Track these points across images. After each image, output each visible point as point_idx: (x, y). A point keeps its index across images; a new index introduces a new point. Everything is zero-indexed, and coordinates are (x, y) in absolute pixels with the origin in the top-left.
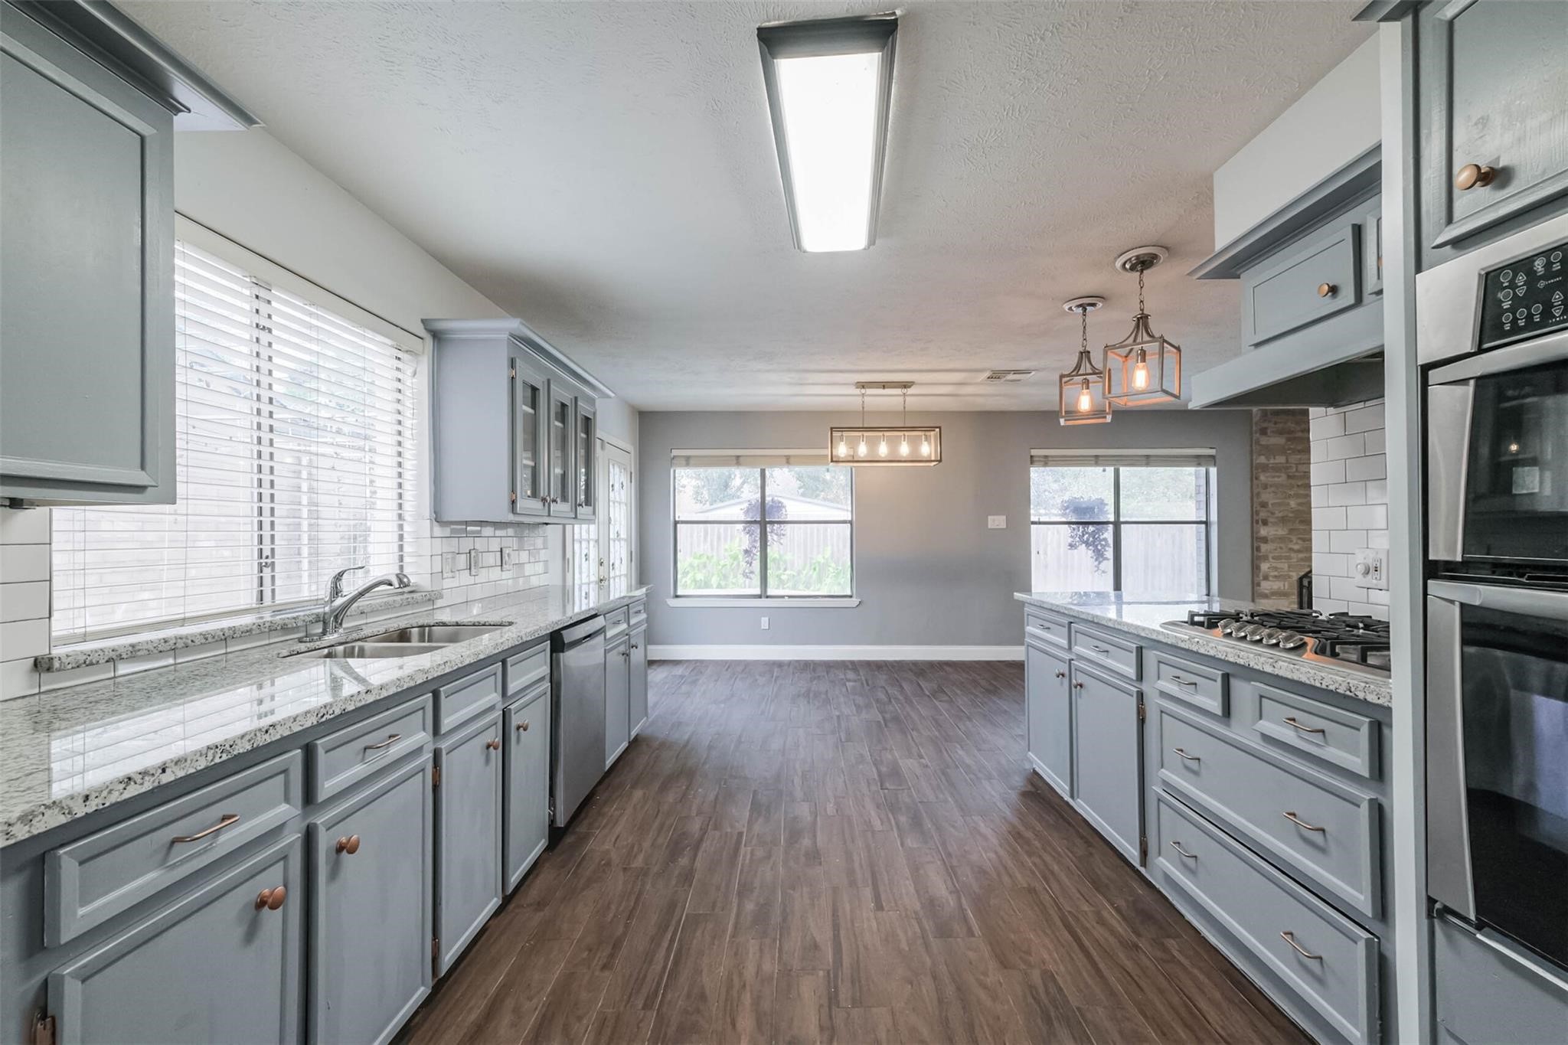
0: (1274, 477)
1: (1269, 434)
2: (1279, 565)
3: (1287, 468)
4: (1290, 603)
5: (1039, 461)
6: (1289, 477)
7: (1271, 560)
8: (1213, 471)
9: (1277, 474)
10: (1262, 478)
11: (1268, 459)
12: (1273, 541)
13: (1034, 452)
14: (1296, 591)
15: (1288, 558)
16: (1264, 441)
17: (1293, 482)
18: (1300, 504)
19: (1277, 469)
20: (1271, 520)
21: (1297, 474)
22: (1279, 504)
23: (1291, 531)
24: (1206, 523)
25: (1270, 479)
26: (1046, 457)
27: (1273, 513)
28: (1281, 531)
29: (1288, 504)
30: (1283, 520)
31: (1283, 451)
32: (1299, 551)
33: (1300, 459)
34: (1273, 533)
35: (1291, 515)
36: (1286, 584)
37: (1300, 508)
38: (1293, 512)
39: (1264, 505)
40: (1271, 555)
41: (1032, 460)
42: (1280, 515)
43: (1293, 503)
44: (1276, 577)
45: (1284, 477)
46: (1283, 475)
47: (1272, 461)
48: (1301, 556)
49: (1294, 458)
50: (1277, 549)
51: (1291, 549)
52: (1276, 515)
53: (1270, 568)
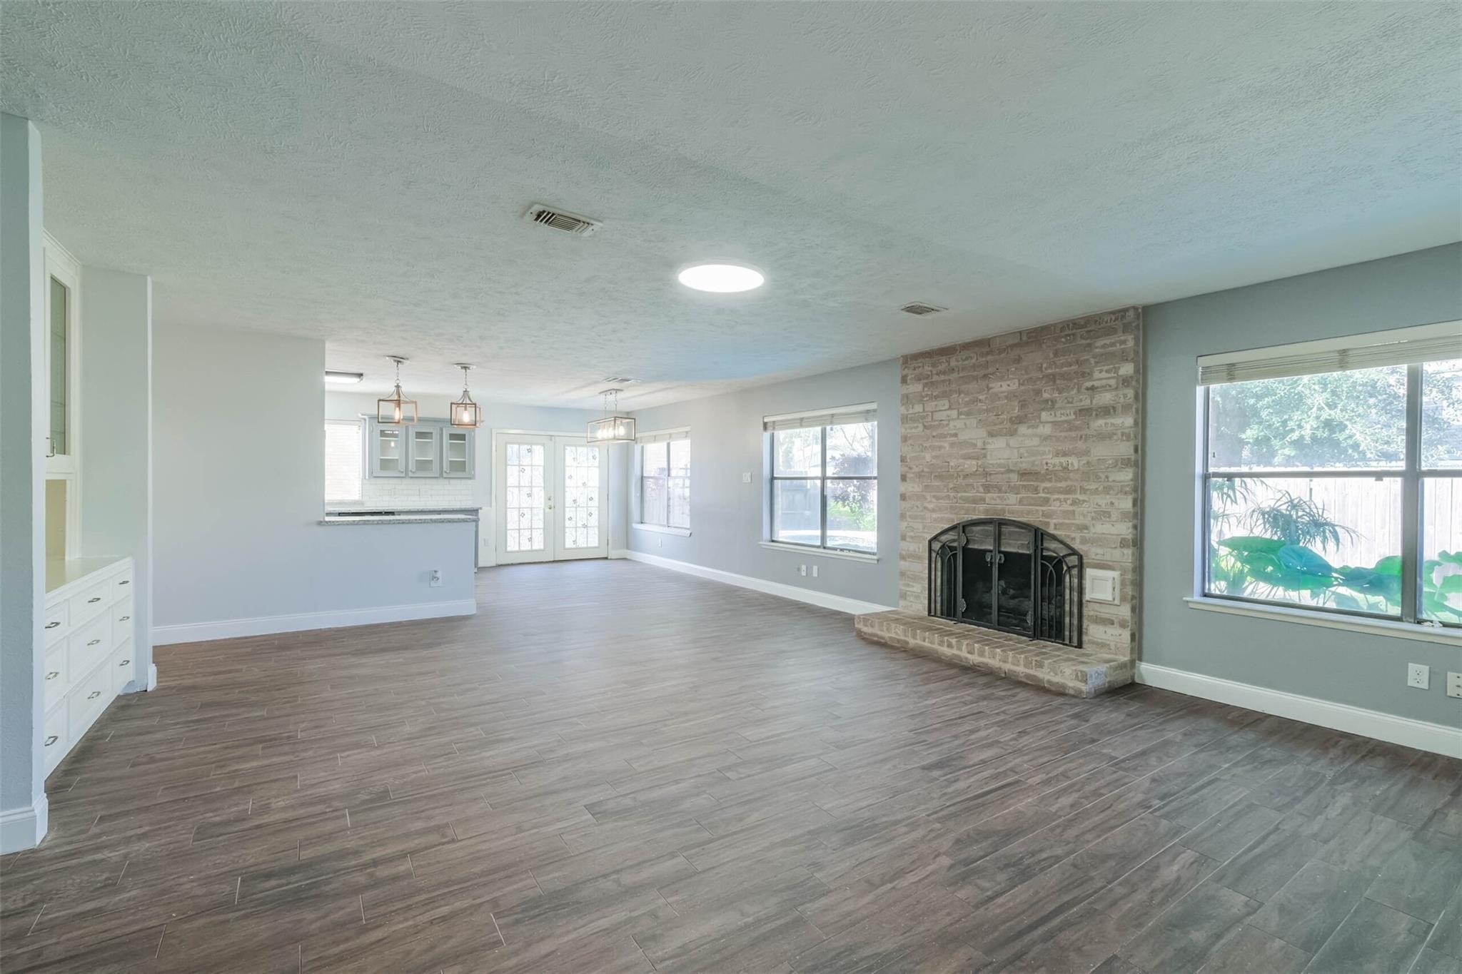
0: (912, 428)
1: (909, 381)
2: (915, 525)
3: (924, 417)
4: (925, 568)
5: (771, 426)
6: (925, 427)
9: (915, 425)
10: (902, 430)
11: (908, 410)
12: (910, 498)
13: (766, 420)
15: (922, 517)
16: (905, 390)
17: (928, 432)
18: (936, 457)
19: (913, 419)
20: (909, 475)
21: (932, 423)
22: (916, 458)
23: (925, 488)
25: (908, 431)
26: (773, 422)
27: (910, 468)
28: (919, 488)
29: (924, 458)
30: (920, 475)
31: (921, 399)
32: (933, 511)
33: (936, 406)
34: (911, 489)
35: (924, 470)
36: (921, 546)
37: (934, 461)
38: (926, 467)
39: (903, 459)
40: (908, 514)
43: (928, 457)
44: (912, 537)
45: (921, 427)
46: (920, 425)
47: (912, 411)
48: (935, 515)
49: (930, 406)
50: (912, 508)
51: (925, 508)
52: (913, 471)
53: (906, 527)
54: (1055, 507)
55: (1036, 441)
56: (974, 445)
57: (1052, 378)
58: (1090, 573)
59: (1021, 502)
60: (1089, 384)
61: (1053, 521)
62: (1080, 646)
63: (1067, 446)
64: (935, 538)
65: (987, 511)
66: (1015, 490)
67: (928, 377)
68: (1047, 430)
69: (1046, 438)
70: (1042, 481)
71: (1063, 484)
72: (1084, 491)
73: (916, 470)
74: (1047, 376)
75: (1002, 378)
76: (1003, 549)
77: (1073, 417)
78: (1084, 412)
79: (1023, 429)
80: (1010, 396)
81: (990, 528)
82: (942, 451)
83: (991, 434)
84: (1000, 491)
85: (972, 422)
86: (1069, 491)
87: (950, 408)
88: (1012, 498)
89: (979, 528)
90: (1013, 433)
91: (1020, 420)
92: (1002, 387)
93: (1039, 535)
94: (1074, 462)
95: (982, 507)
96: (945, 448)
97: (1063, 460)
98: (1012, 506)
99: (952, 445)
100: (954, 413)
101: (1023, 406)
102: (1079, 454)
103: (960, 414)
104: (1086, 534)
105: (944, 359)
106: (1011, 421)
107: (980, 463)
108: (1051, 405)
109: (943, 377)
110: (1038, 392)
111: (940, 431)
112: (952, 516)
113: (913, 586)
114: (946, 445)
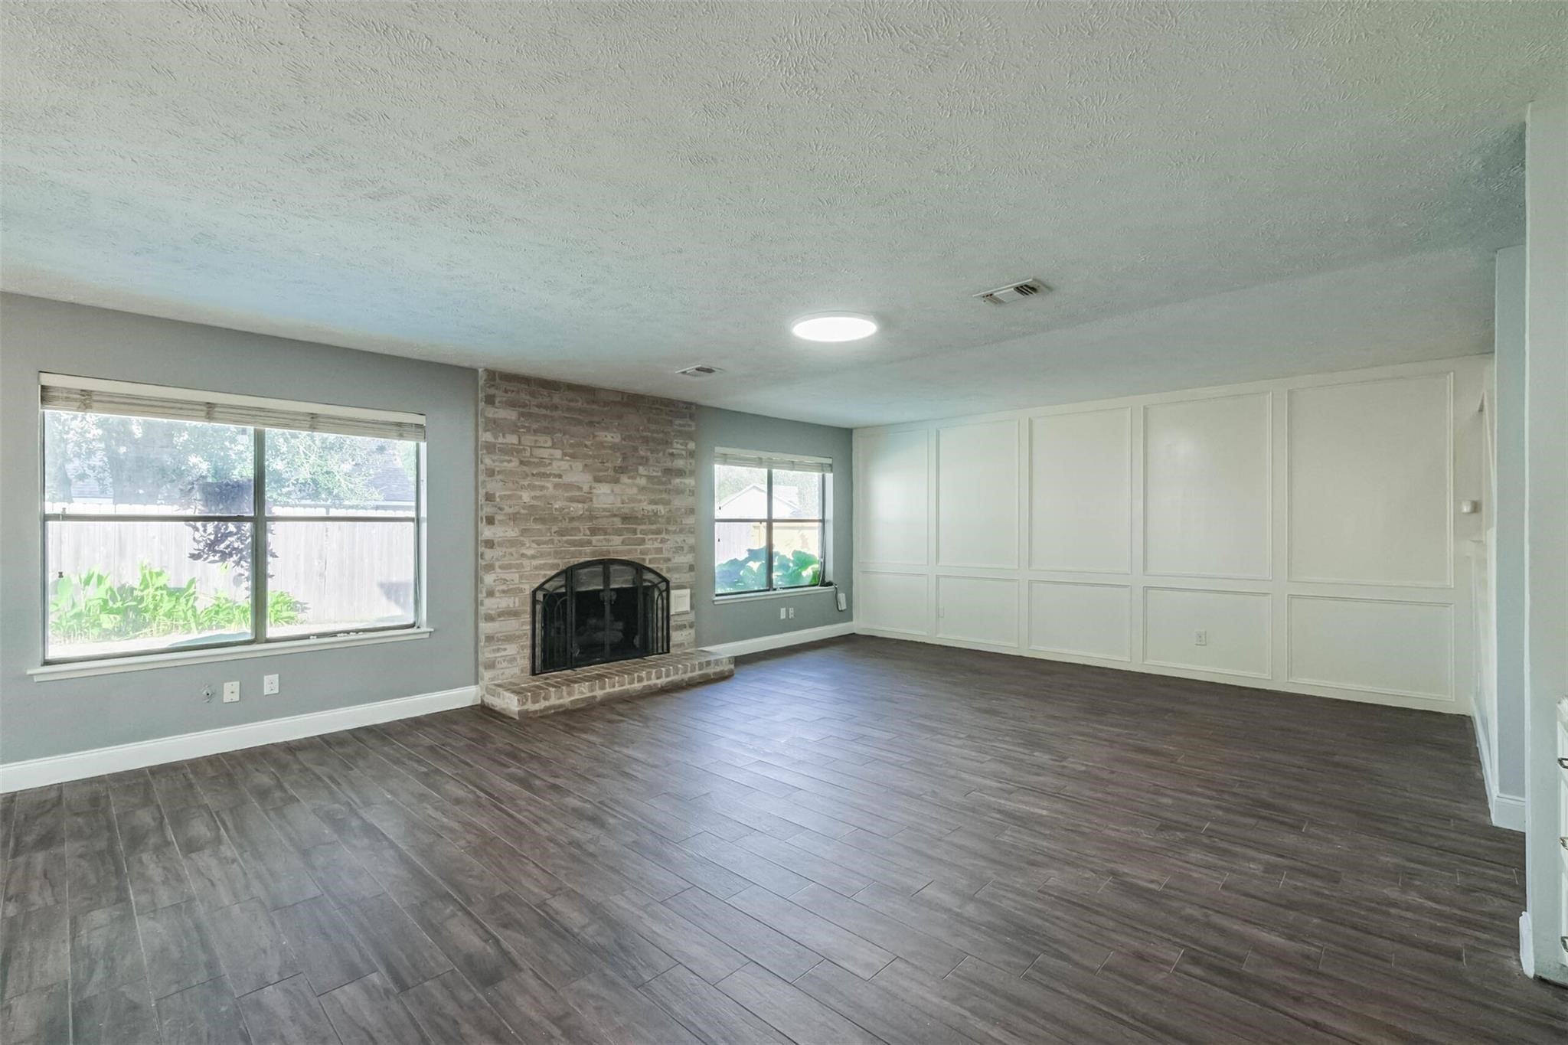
0: (502, 461)
1: (497, 404)
2: (508, 577)
4: (523, 624)
5: (67, 399)
6: (522, 463)
7: (498, 570)
8: (424, 446)
9: (507, 458)
10: (488, 461)
11: (496, 438)
12: (500, 544)
13: (47, 380)
14: (528, 608)
15: (520, 566)
16: (491, 413)
17: (525, 468)
18: (534, 498)
19: (507, 451)
20: (498, 517)
21: (531, 460)
22: (509, 497)
23: (524, 532)
24: (417, 520)
25: (499, 464)
26: (85, 393)
27: (501, 509)
28: (512, 533)
29: (520, 498)
30: (514, 518)
31: (514, 429)
32: (533, 557)
33: (536, 441)
34: (502, 534)
35: (523, 511)
36: (517, 599)
37: (534, 503)
38: (524, 508)
39: (489, 497)
40: (497, 564)
41: (46, 395)
42: (511, 511)
43: (526, 496)
44: (504, 592)
45: (515, 463)
46: (514, 459)
47: (501, 440)
48: (535, 562)
49: (528, 440)
50: (505, 556)
51: (523, 555)
52: (505, 512)
53: (495, 581)
54: (648, 545)
55: (635, 490)
56: (580, 488)
57: (646, 441)
58: (673, 593)
59: (623, 543)
60: (671, 451)
61: (648, 558)
62: (668, 651)
63: (657, 497)
64: (540, 588)
65: (593, 553)
66: (618, 532)
67: (525, 406)
68: (643, 482)
69: (642, 489)
70: (639, 524)
71: (653, 527)
72: (668, 532)
73: (508, 510)
74: (642, 437)
75: (606, 429)
76: (612, 586)
77: (660, 474)
78: (667, 471)
79: (625, 479)
80: (614, 447)
81: (599, 569)
82: (545, 492)
83: (597, 480)
84: (606, 534)
85: (578, 465)
86: (658, 532)
87: (553, 447)
88: (617, 540)
89: (586, 570)
90: (617, 481)
91: (622, 470)
92: (611, 437)
93: (639, 568)
94: (661, 509)
95: (588, 549)
96: (547, 488)
97: (654, 507)
98: (616, 546)
99: (556, 486)
100: (558, 453)
101: (624, 459)
102: (667, 503)
103: (565, 454)
104: (670, 565)
105: (545, 392)
106: (615, 470)
107: (586, 506)
108: (644, 461)
109: (543, 411)
110: (636, 449)
111: (542, 470)
112: (556, 561)
113: (505, 649)
114: (550, 486)
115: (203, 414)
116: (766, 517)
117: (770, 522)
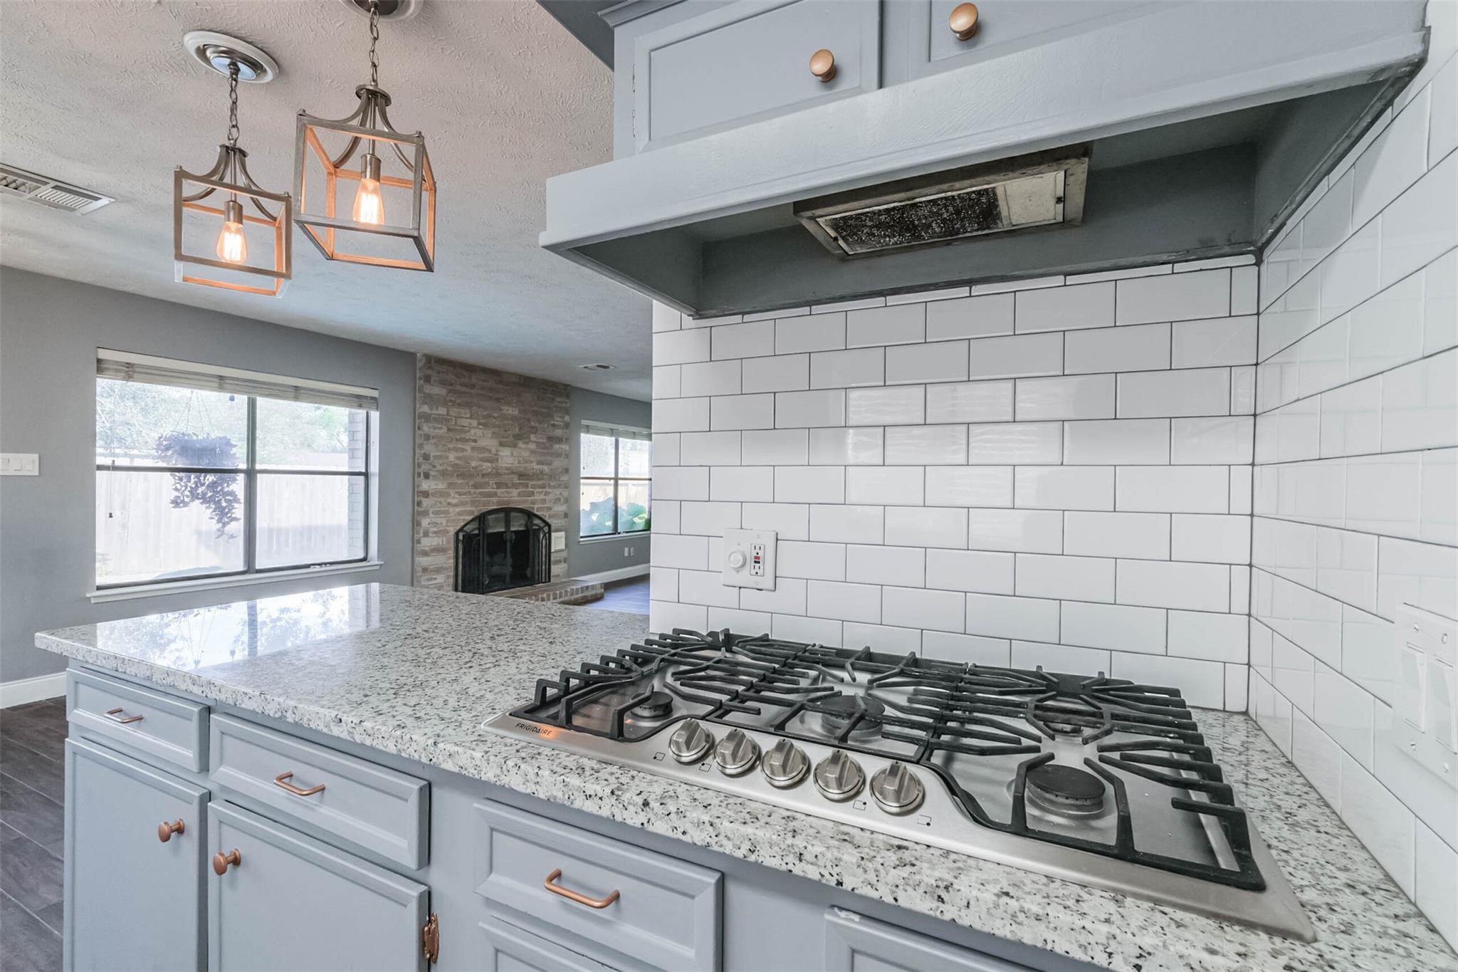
0: (435, 428)
1: (431, 382)
2: (439, 520)
3: (447, 420)
4: (448, 558)
5: (117, 371)
6: (449, 430)
7: (431, 515)
8: (375, 416)
9: (439, 426)
10: (425, 428)
11: (431, 409)
12: (433, 495)
13: (103, 354)
14: (452, 545)
15: (447, 512)
16: (429, 389)
17: (452, 435)
18: (458, 458)
19: (440, 420)
20: (432, 473)
21: (456, 427)
22: (439, 457)
23: (450, 485)
24: (366, 475)
25: (432, 430)
26: (129, 365)
27: (434, 466)
28: (441, 486)
29: (447, 458)
30: (444, 474)
31: (445, 403)
32: (456, 505)
33: (459, 413)
34: (434, 487)
35: (449, 469)
36: (445, 539)
37: (458, 462)
38: (450, 466)
39: (426, 457)
40: (431, 510)
41: (100, 366)
42: (441, 468)
43: (452, 457)
44: (435, 532)
45: (445, 430)
46: (444, 427)
47: (434, 412)
48: (457, 510)
49: (455, 411)
50: (436, 504)
51: (449, 504)
52: (437, 469)
53: (429, 524)
54: (537, 497)
55: (528, 453)
56: (489, 451)
57: (536, 413)
58: (553, 535)
59: (519, 495)
60: (552, 422)
61: (536, 506)
62: (549, 581)
63: (542, 459)
64: (461, 530)
65: (498, 503)
66: (515, 486)
67: (451, 385)
68: (532, 446)
69: (533, 452)
70: (531, 480)
71: (540, 483)
72: (550, 486)
73: (439, 468)
74: (533, 411)
75: (509, 404)
76: (512, 529)
77: (545, 441)
78: (550, 439)
79: (521, 445)
80: (514, 419)
81: (502, 515)
82: (465, 453)
83: (502, 444)
84: (507, 487)
85: (489, 433)
86: (543, 487)
87: (471, 418)
88: (515, 492)
89: (493, 516)
90: (515, 446)
91: (518, 437)
92: (511, 411)
93: (529, 515)
94: (546, 468)
95: (495, 499)
96: (466, 450)
97: (541, 467)
98: (513, 497)
99: (473, 449)
100: (474, 423)
101: (520, 429)
102: (549, 464)
103: (479, 424)
104: (552, 512)
105: (466, 373)
106: (514, 436)
107: (494, 465)
108: (534, 430)
109: (464, 389)
110: (529, 420)
111: (463, 436)
112: (472, 509)
113: (435, 579)
114: (468, 448)
115: (216, 385)
116: (613, 476)
117: (616, 479)
